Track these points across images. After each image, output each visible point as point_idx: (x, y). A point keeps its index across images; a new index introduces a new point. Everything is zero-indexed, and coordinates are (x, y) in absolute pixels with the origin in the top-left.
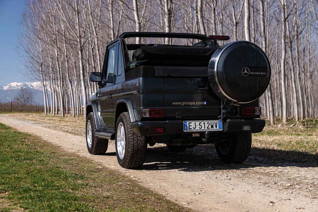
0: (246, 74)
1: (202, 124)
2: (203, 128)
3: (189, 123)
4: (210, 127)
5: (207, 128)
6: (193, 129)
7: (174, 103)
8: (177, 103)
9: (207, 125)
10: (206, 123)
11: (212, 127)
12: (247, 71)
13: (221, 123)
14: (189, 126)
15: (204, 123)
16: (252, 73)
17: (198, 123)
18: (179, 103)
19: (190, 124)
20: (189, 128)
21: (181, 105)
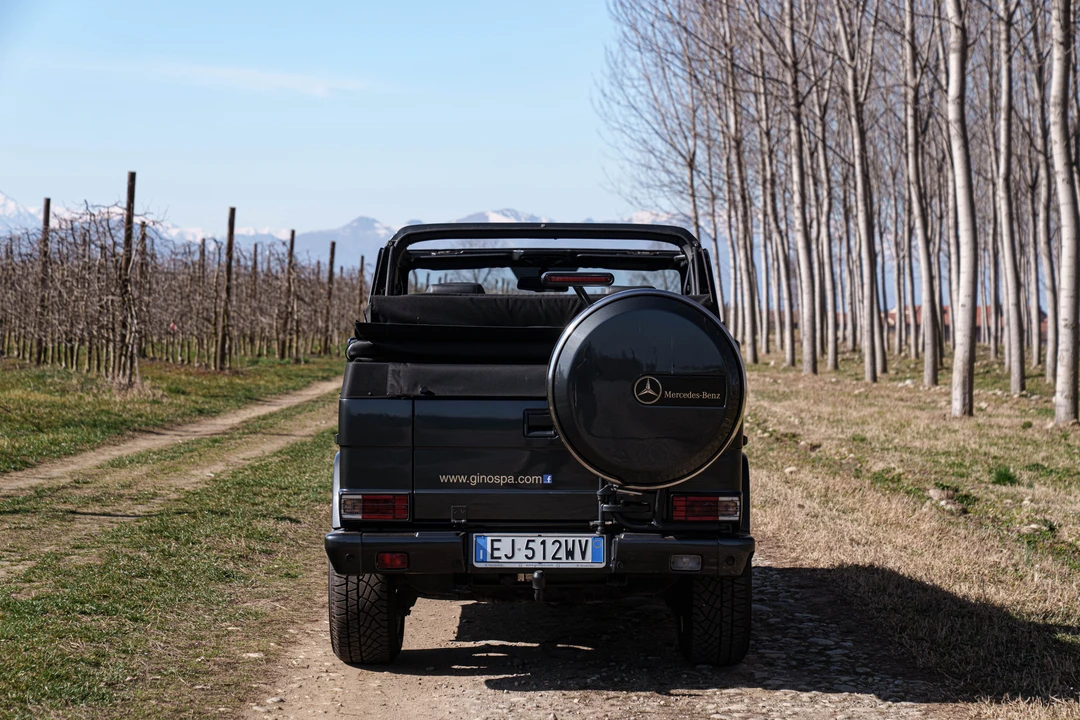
0: (648, 397)
1: (537, 546)
2: (539, 558)
3: (492, 541)
4: (562, 554)
5: (554, 558)
6: (504, 559)
7: (443, 479)
8: (453, 479)
9: (551, 549)
10: (549, 541)
11: (570, 554)
12: (654, 387)
13: (602, 543)
14: (493, 549)
15: (543, 543)
16: (669, 395)
17: (521, 540)
18: (463, 479)
19: (496, 545)
20: (492, 557)
21: (466, 486)
